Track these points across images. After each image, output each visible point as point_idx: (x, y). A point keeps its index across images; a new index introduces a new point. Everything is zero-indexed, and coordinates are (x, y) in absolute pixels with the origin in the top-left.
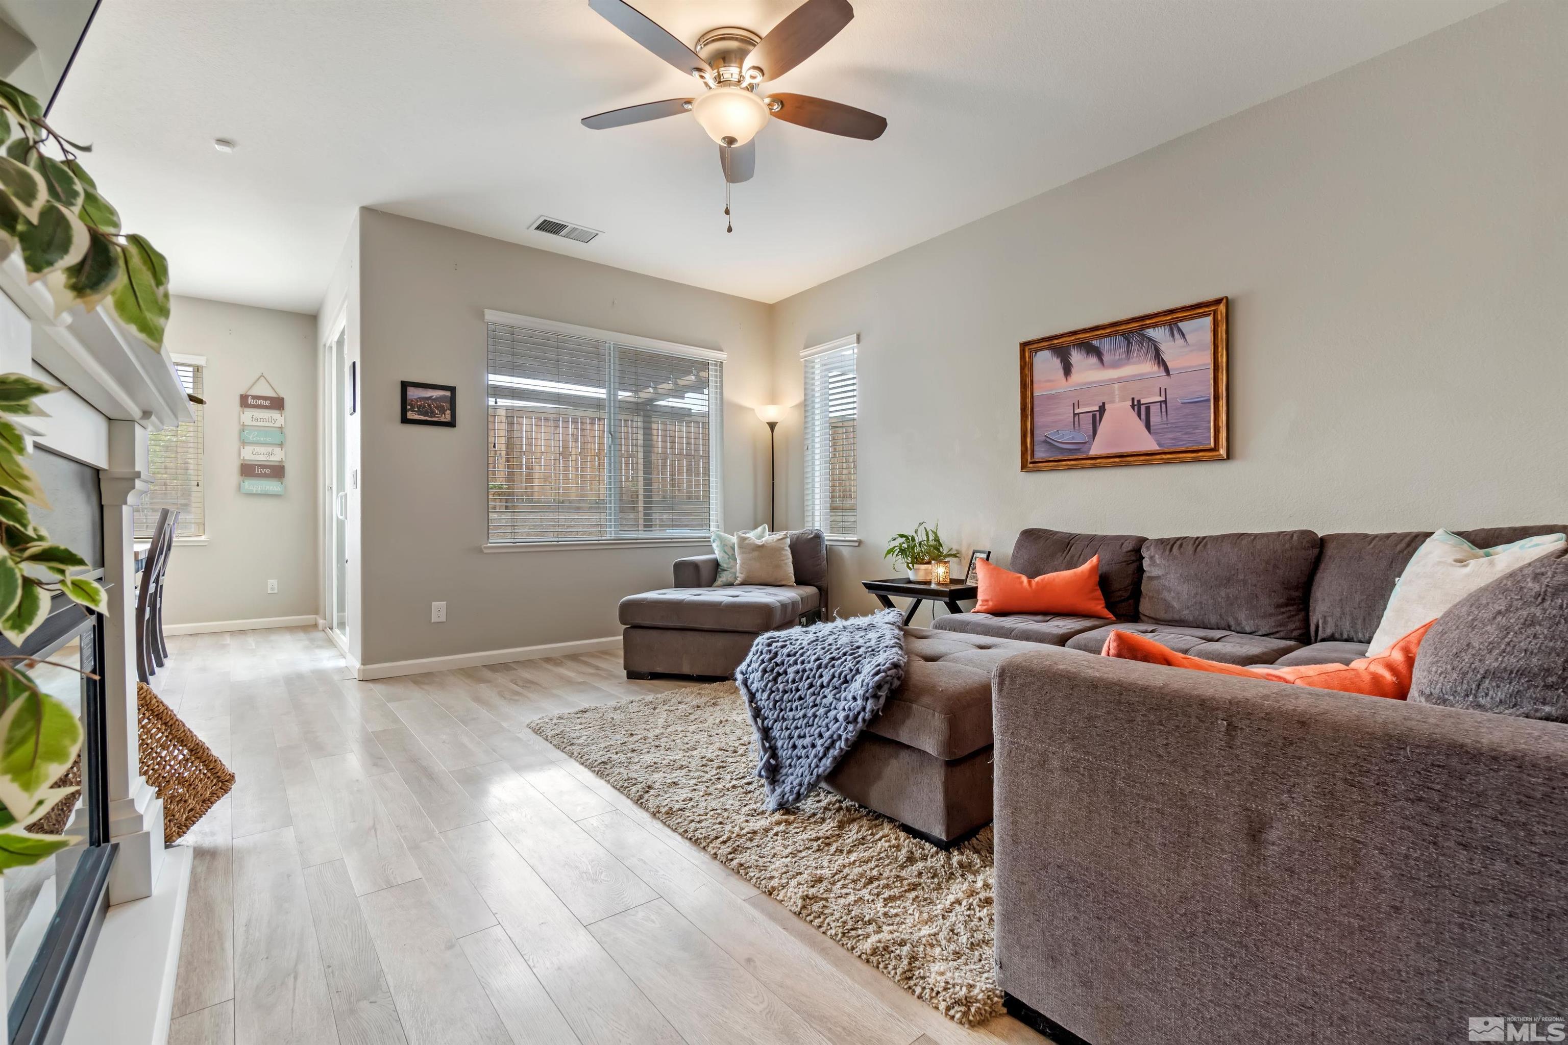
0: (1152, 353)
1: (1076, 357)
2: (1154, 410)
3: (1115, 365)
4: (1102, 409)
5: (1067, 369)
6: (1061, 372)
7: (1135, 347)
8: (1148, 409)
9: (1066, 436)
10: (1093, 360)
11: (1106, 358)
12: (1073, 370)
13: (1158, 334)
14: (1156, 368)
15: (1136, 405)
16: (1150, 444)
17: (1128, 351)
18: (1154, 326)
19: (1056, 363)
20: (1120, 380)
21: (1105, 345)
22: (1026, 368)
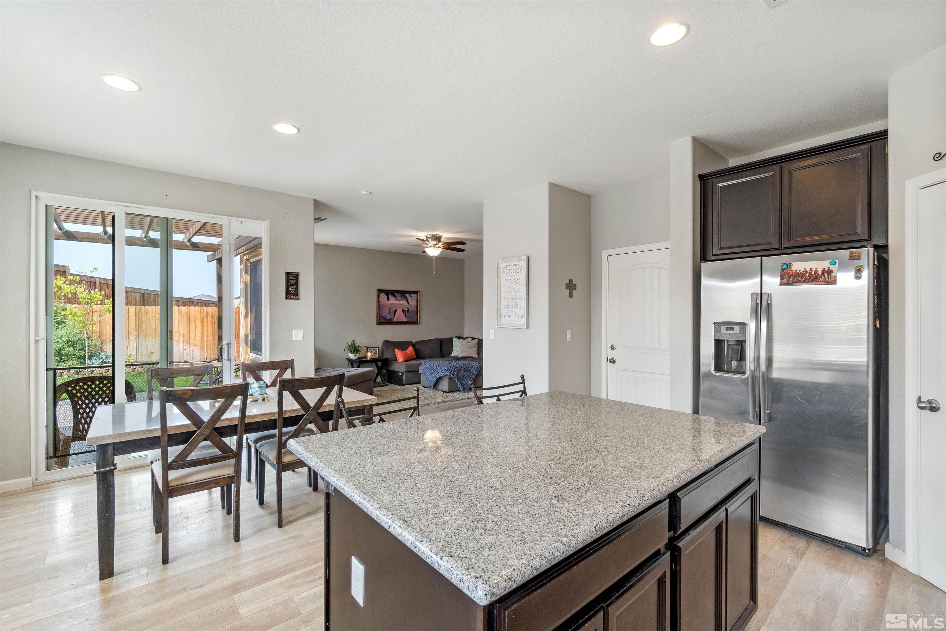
0: (406, 299)
1: (390, 296)
2: (406, 312)
3: (399, 301)
4: (396, 311)
5: (388, 299)
6: (387, 300)
7: (403, 297)
8: (405, 312)
9: (388, 316)
10: (394, 298)
11: (397, 298)
12: (390, 300)
13: (407, 295)
14: (407, 303)
15: (403, 311)
16: (405, 320)
17: (402, 298)
18: (407, 294)
19: (386, 297)
20: (400, 304)
21: (397, 295)
22: (378, 297)
